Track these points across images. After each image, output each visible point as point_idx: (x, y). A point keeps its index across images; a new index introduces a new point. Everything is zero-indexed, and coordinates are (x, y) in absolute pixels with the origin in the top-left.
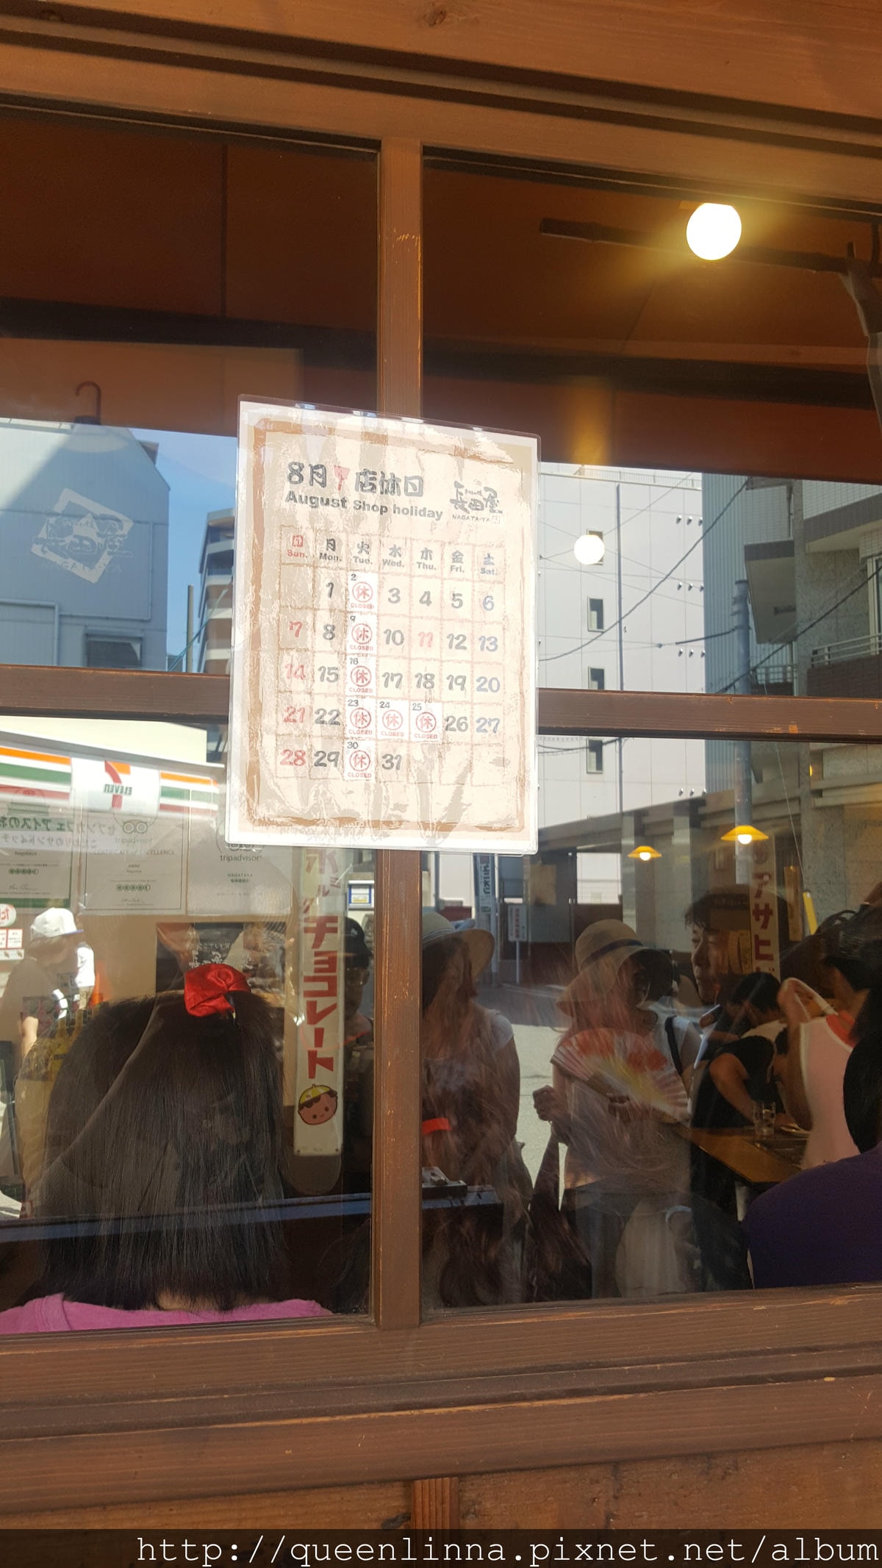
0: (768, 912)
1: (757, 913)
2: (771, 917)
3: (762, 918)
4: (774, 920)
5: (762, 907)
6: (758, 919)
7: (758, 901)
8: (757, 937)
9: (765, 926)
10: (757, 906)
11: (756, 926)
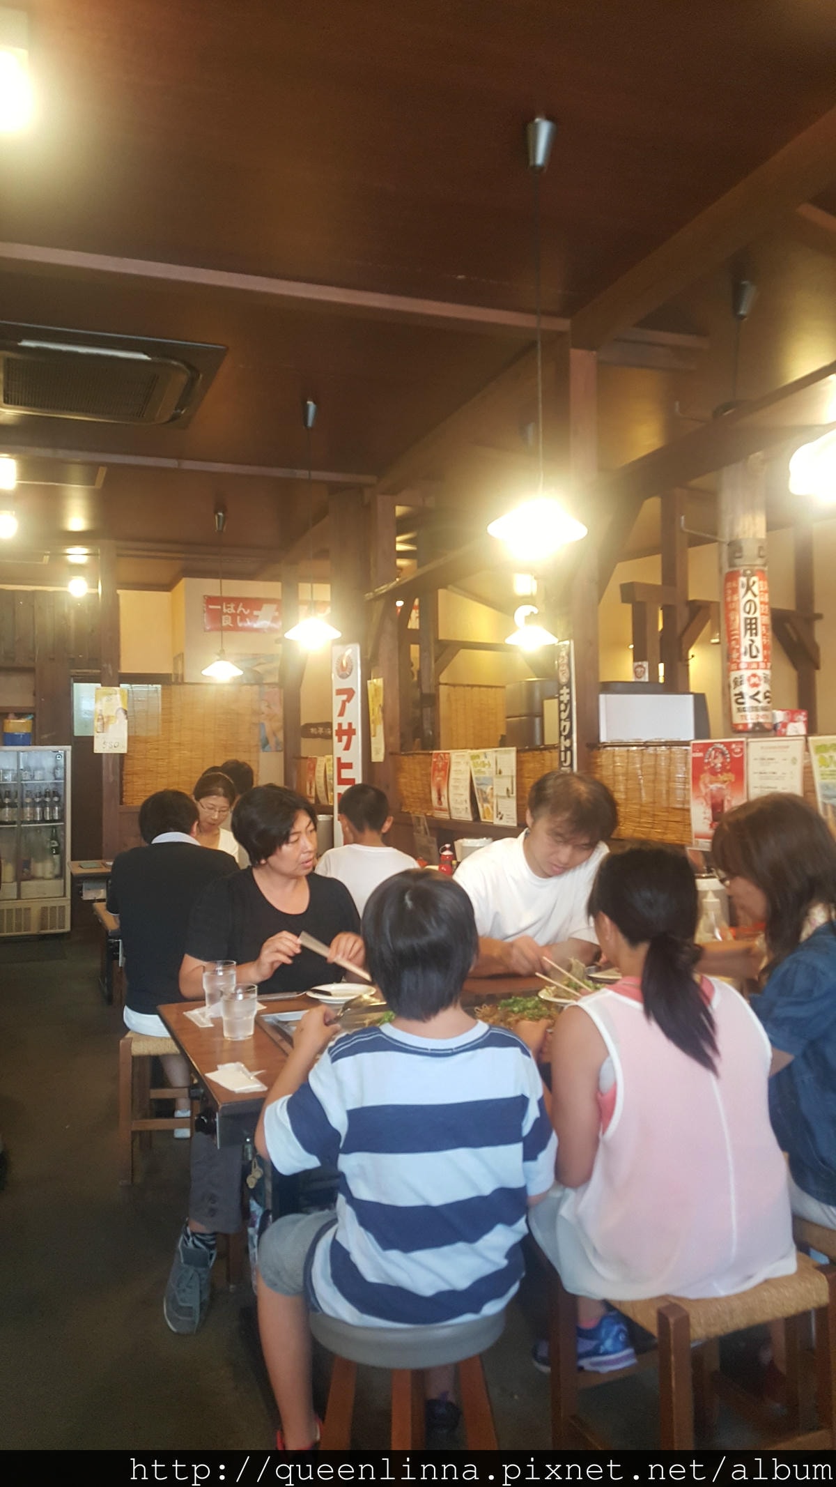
0: (350, 732)
1: (341, 733)
2: (354, 737)
3: (345, 738)
4: (357, 740)
5: (345, 727)
6: (340, 740)
7: (341, 720)
8: (339, 759)
9: (347, 748)
10: (340, 725)
11: (338, 747)
